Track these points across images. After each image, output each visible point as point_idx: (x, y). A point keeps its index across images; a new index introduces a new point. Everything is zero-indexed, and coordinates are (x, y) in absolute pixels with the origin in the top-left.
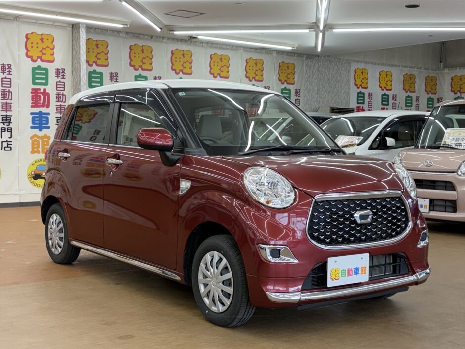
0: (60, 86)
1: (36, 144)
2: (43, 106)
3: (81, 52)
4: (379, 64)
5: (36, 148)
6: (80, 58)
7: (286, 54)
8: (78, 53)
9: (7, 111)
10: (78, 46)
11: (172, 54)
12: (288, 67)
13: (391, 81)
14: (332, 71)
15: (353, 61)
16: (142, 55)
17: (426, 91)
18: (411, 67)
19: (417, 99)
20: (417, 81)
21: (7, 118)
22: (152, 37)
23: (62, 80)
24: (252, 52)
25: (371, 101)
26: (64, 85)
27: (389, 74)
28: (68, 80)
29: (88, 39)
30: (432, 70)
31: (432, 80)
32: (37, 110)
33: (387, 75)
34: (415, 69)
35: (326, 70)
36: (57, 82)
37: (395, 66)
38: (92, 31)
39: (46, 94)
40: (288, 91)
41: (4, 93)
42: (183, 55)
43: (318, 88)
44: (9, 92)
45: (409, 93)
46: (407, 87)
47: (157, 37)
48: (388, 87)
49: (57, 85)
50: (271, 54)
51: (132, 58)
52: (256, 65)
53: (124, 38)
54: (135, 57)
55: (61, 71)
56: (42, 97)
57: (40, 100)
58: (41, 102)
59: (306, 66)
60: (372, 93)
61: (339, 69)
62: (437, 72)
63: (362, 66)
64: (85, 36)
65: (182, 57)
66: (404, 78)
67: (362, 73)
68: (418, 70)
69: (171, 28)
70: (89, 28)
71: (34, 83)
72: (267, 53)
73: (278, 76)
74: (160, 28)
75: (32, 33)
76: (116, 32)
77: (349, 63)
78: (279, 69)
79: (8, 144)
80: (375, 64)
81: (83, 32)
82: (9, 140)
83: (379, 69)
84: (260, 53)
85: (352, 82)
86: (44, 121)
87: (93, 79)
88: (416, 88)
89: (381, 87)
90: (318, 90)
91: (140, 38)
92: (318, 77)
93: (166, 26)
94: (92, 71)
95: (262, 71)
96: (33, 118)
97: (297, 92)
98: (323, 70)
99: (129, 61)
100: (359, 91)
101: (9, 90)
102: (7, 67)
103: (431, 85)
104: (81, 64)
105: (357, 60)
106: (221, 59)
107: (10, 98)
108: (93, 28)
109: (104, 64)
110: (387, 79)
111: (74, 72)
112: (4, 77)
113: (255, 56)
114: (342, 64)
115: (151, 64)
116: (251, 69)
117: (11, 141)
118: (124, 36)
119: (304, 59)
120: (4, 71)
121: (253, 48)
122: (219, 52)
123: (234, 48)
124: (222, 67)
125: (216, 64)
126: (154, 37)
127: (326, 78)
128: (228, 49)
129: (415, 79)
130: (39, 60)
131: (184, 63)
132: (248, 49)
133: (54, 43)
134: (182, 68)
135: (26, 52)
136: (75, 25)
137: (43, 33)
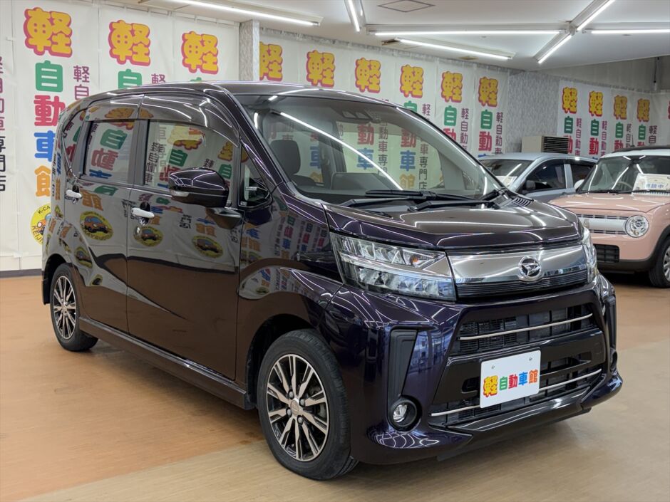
3: (254, 60)
4: (589, 83)
6: (252, 69)
7: (487, 67)
8: (249, 61)
10: (249, 51)
11: (357, 65)
12: (490, 84)
13: (601, 105)
14: (538, 89)
15: (562, 79)
16: (322, 67)
17: (638, 118)
18: (623, 88)
19: (629, 127)
20: (629, 105)
22: (334, 42)
24: (448, 63)
25: (580, 129)
27: (599, 95)
30: (645, 91)
31: (644, 104)
33: (597, 97)
34: (627, 91)
35: (532, 89)
37: (606, 86)
38: (264, 33)
40: (489, 116)
42: (370, 66)
43: (522, 112)
45: (620, 121)
46: (618, 113)
47: (340, 42)
48: (598, 113)
50: (472, 67)
51: (311, 70)
52: (454, 81)
53: (301, 42)
54: (313, 68)
59: (510, 83)
60: (580, 119)
61: (546, 88)
62: (650, 94)
63: (571, 85)
64: (258, 38)
65: (368, 69)
66: (615, 100)
67: (571, 93)
68: (631, 91)
70: (267, 28)
72: (467, 66)
73: (478, 95)
74: (360, 28)
75: (190, 33)
76: (291, 35)
77: (558, 81)
78: (480, 86)
80: (585, 83)
81: (256, 32)
83: (590, 89)
84: (457, 65)
85: (560, 104)
88: (627, 114)
89: (590, 112)
90: (523, 114)
91: (321, 43)
92: (523, 97)
95: (461, 89)
97: (499, 117)
98: (529, 88)
99: (307, 73)
100: (567, 117)
103: (644, 109)
104: (254, 76)
105: (566, 76)
106: (414, 73)
109: (276, 77)
110: (597, 102)
113: (453, 69)
114: (550, 81)
115: (332, 78)
116: (448, 86)
118: (301, 39)
119: (509, 73)
121: (452, 59)
122: (413, 63)
123: (430, 58)
124: (414, 83)
125: (408, 79)
126: (337, 42)
127: (532, 99)
128: (422, 59)
129: (626, 102)
130: (198, 70)
131: (371, 77)
132: (445, 60)
133: (217, 47)
134: (367, 84)
135: (182, 58)
136: (244, 22)
137: (205, 33)
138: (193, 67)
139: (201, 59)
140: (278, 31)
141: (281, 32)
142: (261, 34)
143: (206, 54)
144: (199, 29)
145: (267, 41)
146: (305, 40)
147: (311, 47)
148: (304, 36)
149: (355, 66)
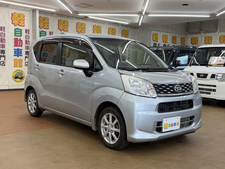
0: (27, 37)
1: (16, 63)
2: (19, 46)
3: (37, 22)
5: (16, 64)
6: (36, 25)
7: (125, 26)
8: (35, 22)
9: (3, 48)
10: (35, 19)
11: (77, 24)
12: (126, 32)
13: (167, 39)
14: (143, 34)
15: (152, 30)
16: (64, 25)
17: (181, 43)
18: (175, 33)
20: (177, 39)
21: (3, 51)
22: (68, 17)
23: (28, 35)
24: (110, 25)
26: (29, 37)
27: (166, 36)
28: (31, 35)
29: (40, 17)
30: (183, 35)
31: (183, 39)
32: (16, 48)
33: (165, 36)
34: (177, 34)
36: (26, 35)
37: (169, 33)
38: (42, 13)
39: (21, 41)
41: (2, 40)
42: (81, 25)
44: (4, 39)
45: (174, 44)
46: (173, 42)
47: (70, 17)
48: (166, 42)
49: (26, 36)
50: (119, 26)
51: (59, 26)
52: (113, 30)
53: (56, 16)
54: (60, 25)
55: (28, 31)
56: (19, 42)
57: (18, 43)
58: (19, 44)
59: (133, 31)
60: (159, 44)
61: (147, 33)
62: (185, 35)
63: (156, 32)
64: (38, 15)
65: (81, 26)
66: (172, 37)
67: (156, 35)
69: (77, 12)
70: (40, 11)
71: (15, 36)
72: (117, 26)
73: (122, 35)
74: (72, 12)
75: (14, 13)
76: (52, 14)
77: (151, 31)
78: (122, 33)
79: (3, 63)
80: (161, 31)
81: (37, 13)
82: (4, 61)
83: (163, 34)
84: (114, 25)
85: (152, 39)
86: (20, 52)
87: (42, 35)
88: (177, 42)
89: (163, 41)
91: (63, 17)
92: (138, 36)
93: (75, 11)
94: (41, 31)
95: (115, 33)
96: (15, 52)
98: (140, 33)
99: (58, 27)
100: (154, 43)
101: (4, 38)
102: (3, 28)
103: (183, 41)
104: (37, 27)
105: (154, 29)
106: (98, 27)
107: (4, 42)
108: (42, 12)
109: (47, 28)
110: (166, 38)
111: (33, 31)
112: (2, 32)
113: (112, 27)
114: (148, 31)
115: (68, 28)
116: (111, 32)
117: (5, 62)
118: (56, 15)
119: (133, 28)
120: (1, 29)
121: (112, 23)
122: (97, 24)
123: (104, 22)
124: (98, 31)
125: (96, 29)
126: (69, 17)
127: (141, 37)
128: (101, 23)
129: (176, 38)
130: (18, 25)
131: (82, 28)
132: (109, 23)
133: (24, 18)
134: (81, 31)
135: (11, 21)
136: (34, 10)
137: (19, 13)
138: (16, 24)
139: (19, 21)
140: (47, 13)
141: (48, 13)
142: (39, 13)
143: (20, 20)
144: (18, 12)
145: (43, 16)
146: (57, 16)
147: (59, 18)
148: (57, 14)
149: (76, 25)
